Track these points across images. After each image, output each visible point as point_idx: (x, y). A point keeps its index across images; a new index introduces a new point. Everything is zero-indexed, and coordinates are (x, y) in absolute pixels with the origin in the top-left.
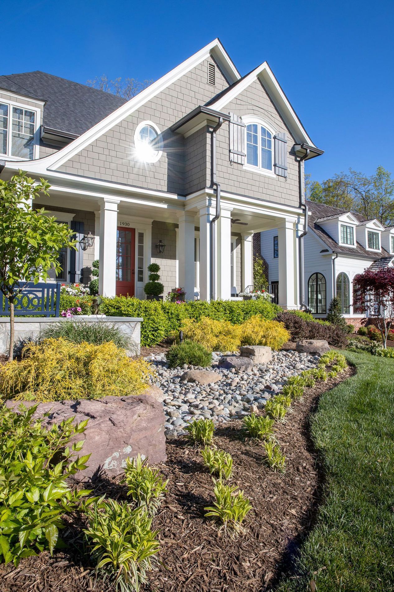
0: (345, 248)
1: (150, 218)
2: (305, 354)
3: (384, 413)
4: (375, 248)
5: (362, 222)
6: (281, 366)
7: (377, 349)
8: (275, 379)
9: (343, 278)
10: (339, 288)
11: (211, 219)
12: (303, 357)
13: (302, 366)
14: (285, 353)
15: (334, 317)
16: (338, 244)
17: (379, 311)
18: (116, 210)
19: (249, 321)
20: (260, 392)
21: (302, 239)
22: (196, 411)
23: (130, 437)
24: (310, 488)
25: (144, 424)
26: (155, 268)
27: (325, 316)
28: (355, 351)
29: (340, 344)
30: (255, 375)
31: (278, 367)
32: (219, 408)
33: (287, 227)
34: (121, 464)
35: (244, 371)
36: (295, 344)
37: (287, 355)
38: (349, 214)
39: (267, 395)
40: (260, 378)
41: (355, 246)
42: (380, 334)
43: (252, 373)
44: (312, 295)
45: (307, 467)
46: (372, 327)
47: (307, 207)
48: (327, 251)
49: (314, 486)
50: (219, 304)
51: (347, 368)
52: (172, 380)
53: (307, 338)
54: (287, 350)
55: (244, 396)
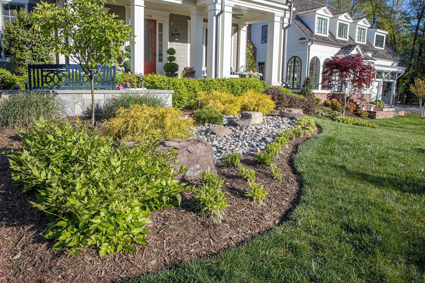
0: (319, 36)
1: (168, 11)
2: (286, 118)
3: (339, 155)
4: (343, 37)
5: (335, 15)
6: (270, 126)
7: (337, 117)
8: (267, 134)
9: (315, 61)
10: (311, 68)
11: (217, 14)
12: (284, 121)
13: (284, 127)
14: (271, 117)
15: (306, 92)
16: (313, 33)
17: (341, 89)
18: (143, 5)
19: (246, 94)
20: (259, 142)
21: (287, 31)
22: (222, 151)
23: (199, 159)
24: (295, 190)
25: (203, 154)
26: (172, 51)
27: (299, 91)
28: (321, 118)
29: (310, 112)
30: (254, 131)
31: (268, 126)
32: (236, 150)
33: (275, 20)
34: (194, 173)
35: (246, 129)
36: (279, 111)
37: (273, 118)
38: (325, 8)
39: (263, 143)
40: (257, 133)
41: (327, 35)
42: (340, 106)
43: (251, 130)
44: (290, 74)
45: (293, 180)
46: (335, 100)
47: (292, 4)
48: (304, 39)
49: (297, 189)
50: (223, 80)
51: (316, 128)
52: (199, 133)
53: (286, 107)
54: (272, 116)
55: (249, 143)
